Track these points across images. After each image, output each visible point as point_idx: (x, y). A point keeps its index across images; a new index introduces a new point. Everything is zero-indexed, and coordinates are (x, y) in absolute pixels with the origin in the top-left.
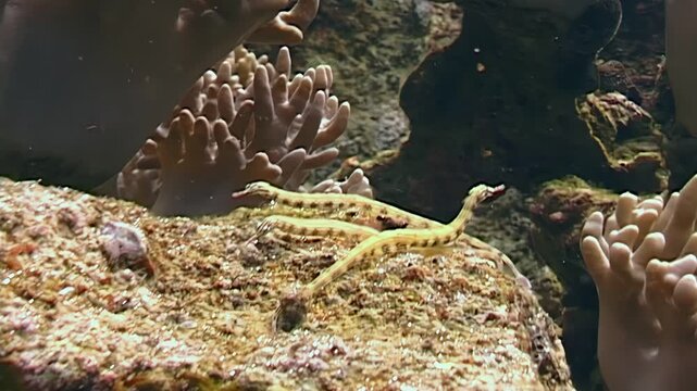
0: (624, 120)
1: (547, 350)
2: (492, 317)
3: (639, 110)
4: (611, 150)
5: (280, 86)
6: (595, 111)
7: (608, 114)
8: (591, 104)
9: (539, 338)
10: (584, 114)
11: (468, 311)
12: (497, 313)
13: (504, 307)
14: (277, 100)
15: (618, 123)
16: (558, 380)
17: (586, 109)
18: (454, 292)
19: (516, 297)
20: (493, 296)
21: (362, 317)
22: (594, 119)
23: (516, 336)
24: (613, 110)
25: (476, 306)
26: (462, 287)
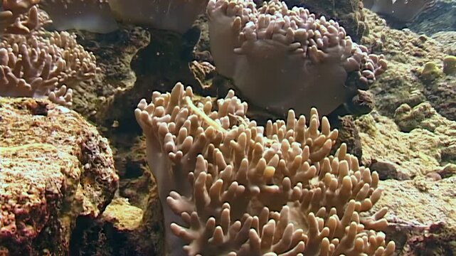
0: (208, 72)
1: (98, 154)
2: (67, 141)
3: (214, 68)
4: (203, 82)
5: (33, 53)
6: (197, 68)
7: (202, 70)
8: (195, 66)
9: (94, 149)
10: (193, 70)
11: (56, 139)
12: (69, 139)
13: (74, 137)
14: (32, 58)
15: (206, 73)
16: (104, 166)
17: (193, 67)
18: (52, 131)
19: (81, 133)
20: (70, 132)
21: (5, 142)
22: (197, 71)
23: (73, 149)
24: (204, 69)
25: (60, 137)
26: (56, 129)
